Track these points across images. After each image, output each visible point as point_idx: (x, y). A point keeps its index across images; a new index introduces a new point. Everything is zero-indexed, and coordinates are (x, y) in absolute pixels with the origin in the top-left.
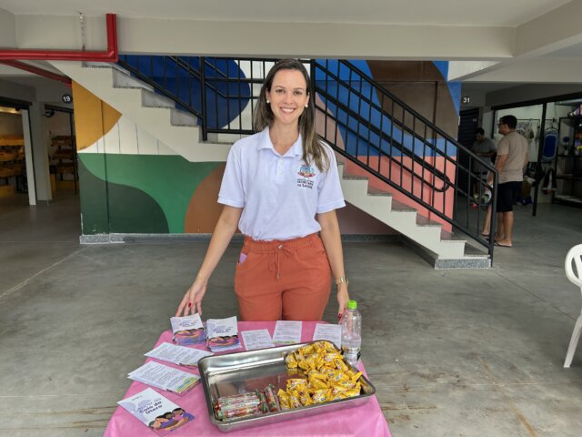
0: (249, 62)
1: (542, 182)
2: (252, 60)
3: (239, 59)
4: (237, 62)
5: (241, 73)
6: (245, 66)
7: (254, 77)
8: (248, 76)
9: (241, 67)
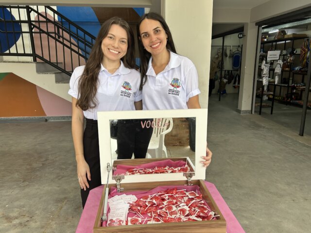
0: (17, 9)
1: (233, 81)
2: (19, 8)
3: (11, 7)
4: (8, 9)
5: (12, 17)
6: (14, 12)
7: (22, 19)
8: (17, 19)
9: (12, 13)
